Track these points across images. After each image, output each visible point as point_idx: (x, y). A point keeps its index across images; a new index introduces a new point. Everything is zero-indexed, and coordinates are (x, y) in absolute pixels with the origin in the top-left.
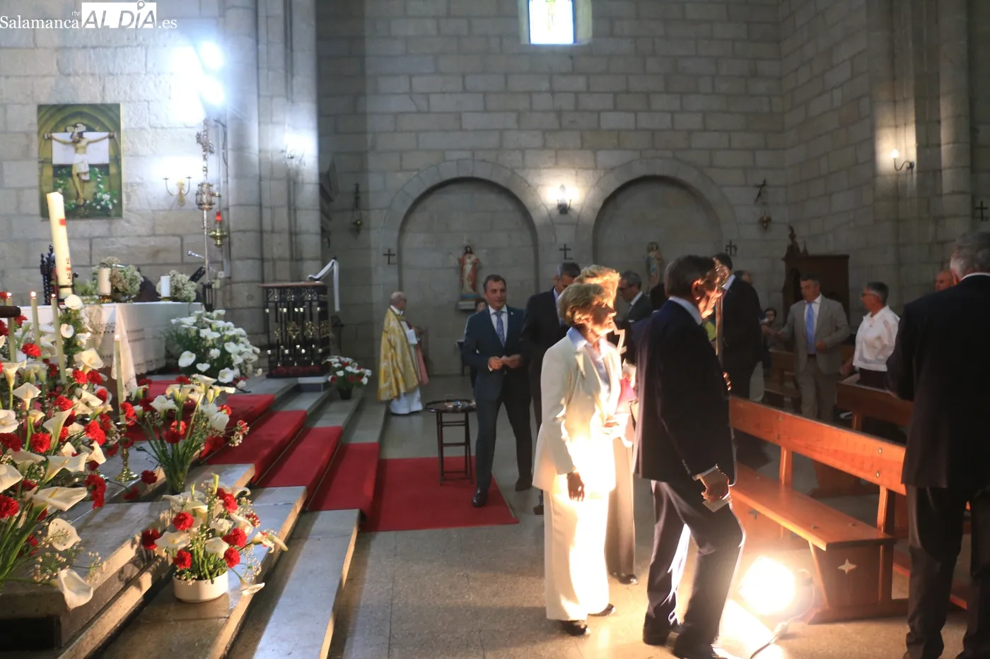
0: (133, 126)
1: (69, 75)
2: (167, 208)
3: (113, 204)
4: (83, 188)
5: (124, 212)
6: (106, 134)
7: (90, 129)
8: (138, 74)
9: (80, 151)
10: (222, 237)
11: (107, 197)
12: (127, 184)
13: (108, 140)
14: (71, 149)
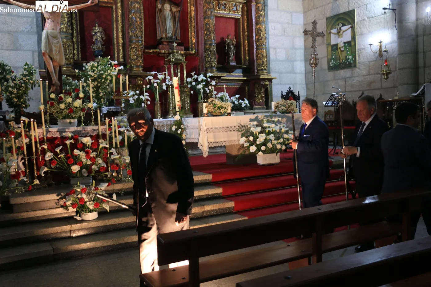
0: (361, 19)
2: (375, 59)
3: (353, 60)
4: (342, 54)
5: (357, 64)
6: (349, 26)
7: (344, 25)
9: (340, 36)
10: (387, 74)
11: (350, 57)
12: (358, 50)
13: (350, 29)
14: (337, 36)
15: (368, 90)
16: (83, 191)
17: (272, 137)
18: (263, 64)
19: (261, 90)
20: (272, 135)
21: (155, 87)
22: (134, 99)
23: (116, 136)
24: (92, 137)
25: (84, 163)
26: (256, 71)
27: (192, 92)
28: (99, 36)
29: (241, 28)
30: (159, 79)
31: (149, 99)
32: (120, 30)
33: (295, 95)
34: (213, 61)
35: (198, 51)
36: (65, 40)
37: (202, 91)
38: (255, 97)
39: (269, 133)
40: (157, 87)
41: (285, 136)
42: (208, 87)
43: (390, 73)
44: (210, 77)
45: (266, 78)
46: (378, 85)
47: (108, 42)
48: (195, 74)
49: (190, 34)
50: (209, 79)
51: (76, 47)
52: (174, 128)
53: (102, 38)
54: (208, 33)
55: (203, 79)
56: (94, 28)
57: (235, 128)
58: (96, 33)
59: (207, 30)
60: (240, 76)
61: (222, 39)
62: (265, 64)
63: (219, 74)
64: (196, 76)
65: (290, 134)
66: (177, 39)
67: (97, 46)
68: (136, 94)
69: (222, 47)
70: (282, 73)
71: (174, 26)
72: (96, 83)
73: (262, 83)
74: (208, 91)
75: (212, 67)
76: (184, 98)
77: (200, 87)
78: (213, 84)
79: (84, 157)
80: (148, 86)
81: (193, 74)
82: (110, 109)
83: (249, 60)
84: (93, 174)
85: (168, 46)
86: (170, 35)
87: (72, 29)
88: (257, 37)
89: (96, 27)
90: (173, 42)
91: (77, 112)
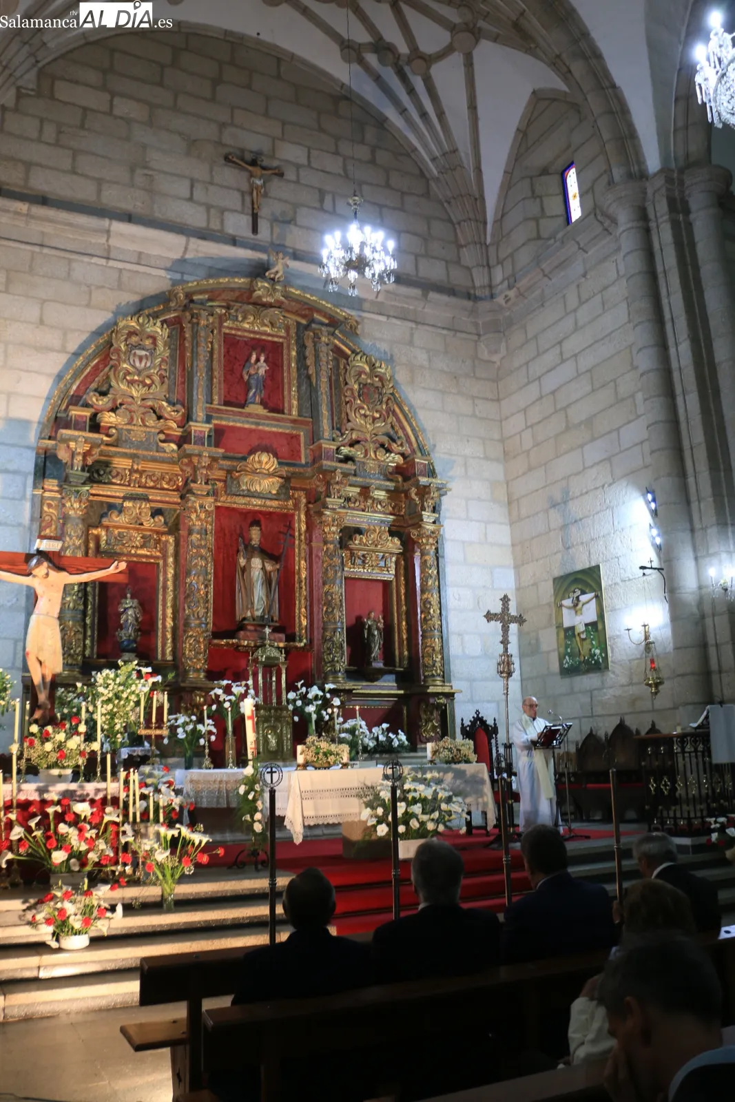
0: (610, 583)
1: (569, 548)
2: (640, 656)
3: (602, 657)
4: (582, 645)
5: (610, 664)
6: (593, 594)
7: (583, 593)
8: (609, 534)
9: (579, 612)
10: (657, 685)
11: (598, 651)
12: (610, 638)
13: (594, 600)
14: (573, 612)
15: (631, 713)
16: (67, 896)
17: (417, 809)
18: (434, 665)
19: (432, 714)
20: (419, 805)
21: (227, 709)
22: (185, 731)
23: (134, 803)
24: (92, 802)
25: (75, 848)
26: (422, 677)
27: (296, 719)
28: (131, 615)
29: (395, 599)
30: (235, 695)
31: (214, 730)
32: (169, 604)
33: (488, 726)
34: (337, 661)
35: (311, 641)
36: (71, 623)
37: (314, 717)
38: (420, 727)
39: (415, 801)
40: (230, 709)
41: (444, 806)
42: (326, 710)
43: (661, 683)
44: (331, 691)
45: (440, 691)
46: (648, 705)
47: (147, 626)
48: (302, 685)
49: (297, 611)
50: (328, 696)
51: (89, 633)
52: (242, 790)
53: (137, 619)
54: (330, 610)
55: (317, 696)
56: (123, 601)
57: (354, 792)
58: (126, 609)
59: (328, 604)
60: (391, 688)
61: (359, 619)
62: (438, 664)
63: (349, 685)
64: (304, 689)
65: (454, 803)
66: (272, 620)
67: (127, 633)
68: (191, 721)
69: (356, 632)
70: (474, 680)
71: (267, 597)
72: (110, 706)
73: (432, 701)
74: (327, 718)
75: (335, 672)
76: (281, 730)
77: (311, 709)
78: (335, 704)
79: (76, 838)
80: (214, 707)
81: (299, 684)
82: (134, 751)
83: (410, 658)
84: (88, 868)
85: (255, 634)
86: (258, 613)
87: (85, 605)
88: (423, 616)
89: (126, 598)
90: (264, 626)
91: (73, 758)
